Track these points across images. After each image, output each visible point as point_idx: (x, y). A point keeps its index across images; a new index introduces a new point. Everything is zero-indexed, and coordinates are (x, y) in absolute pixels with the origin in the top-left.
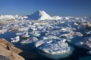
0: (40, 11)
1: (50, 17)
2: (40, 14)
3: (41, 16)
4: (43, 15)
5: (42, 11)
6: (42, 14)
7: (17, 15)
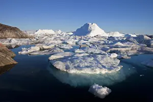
0: (90, 24)
1: (105, 33)
2: (89, 28)
3: (91, 31)
5: (92, 24)
6: (92, 28)
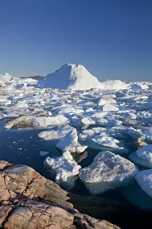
0: (73, 66)
1: (99, 82)
2: (72, 73)
3: (76, 79)
4: (81, 77)
5: (77, 66)
6: (78, 74)
7: (6, 74)
